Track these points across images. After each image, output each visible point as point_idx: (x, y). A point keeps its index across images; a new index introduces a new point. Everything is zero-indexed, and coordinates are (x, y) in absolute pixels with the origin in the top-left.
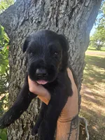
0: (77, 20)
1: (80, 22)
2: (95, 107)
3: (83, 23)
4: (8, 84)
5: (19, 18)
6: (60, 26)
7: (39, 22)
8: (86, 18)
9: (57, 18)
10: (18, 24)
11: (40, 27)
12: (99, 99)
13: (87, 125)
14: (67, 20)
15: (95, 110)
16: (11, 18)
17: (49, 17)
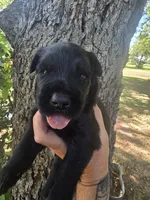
0: (113, 23)
1: (117, 25)
2: (133, 149)
3: (121, 27)
4: (11, 116)
5: (27, 19)
6: (87, 31)
7: (57, 25)
8: (126, 20)
9: (83, 19)
10: (26, 27)
11: (58, 32)
12: (140, 137)
13: (122, 173)
14: (98, 22)
15: (133, 153)
16: (16, 19)
17: (72, 17)
